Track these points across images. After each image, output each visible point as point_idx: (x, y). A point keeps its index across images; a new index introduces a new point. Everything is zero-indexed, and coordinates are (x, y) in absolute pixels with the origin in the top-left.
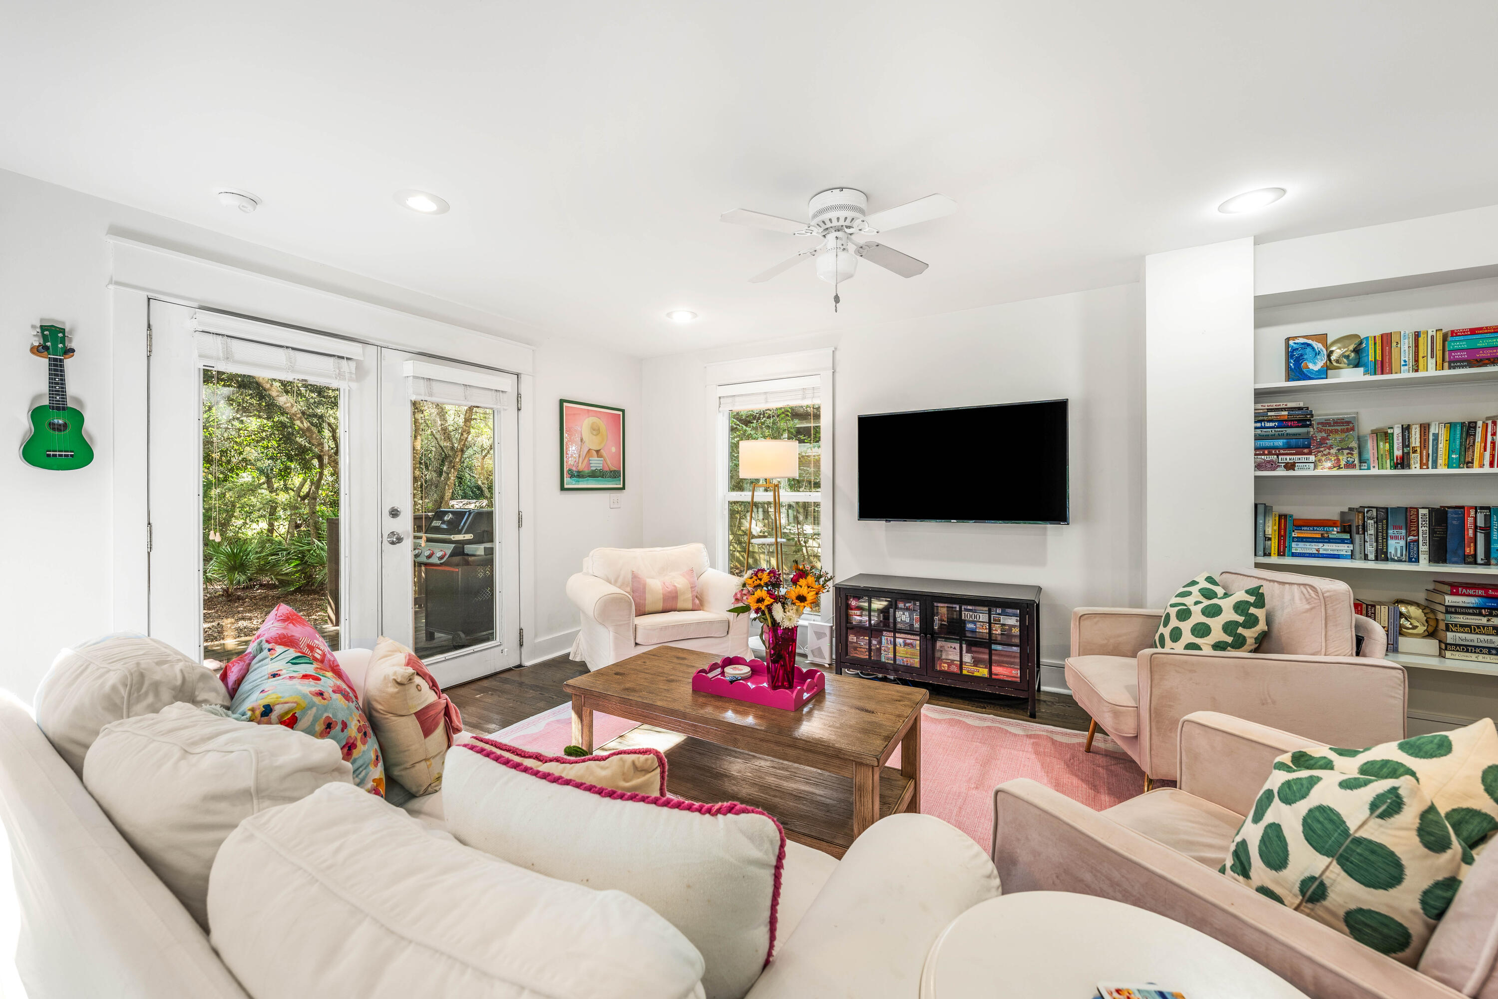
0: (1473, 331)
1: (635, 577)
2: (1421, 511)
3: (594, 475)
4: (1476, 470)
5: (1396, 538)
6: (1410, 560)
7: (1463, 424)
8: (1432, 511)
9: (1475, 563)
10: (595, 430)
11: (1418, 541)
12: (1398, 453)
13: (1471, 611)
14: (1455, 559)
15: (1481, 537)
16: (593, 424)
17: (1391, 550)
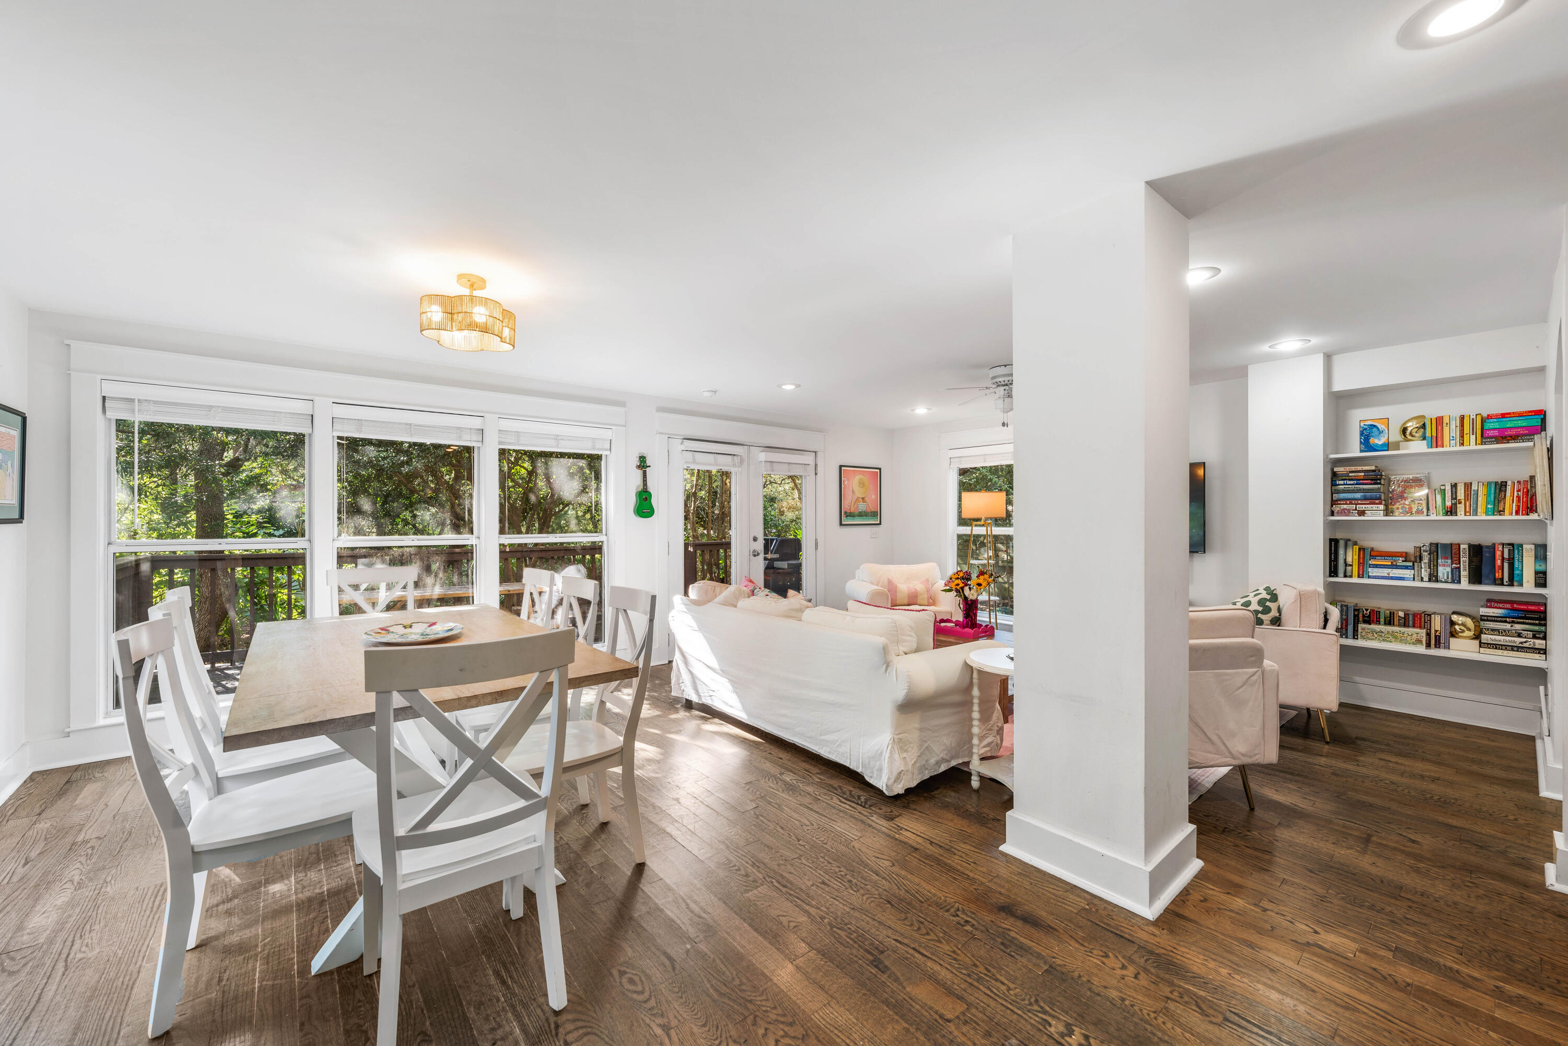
0: (1503, 415)
1: (890, 582)
2: (1462, 546)
3: (861, 515)
4: (1506, 517)
5: (1444, 565)
6: (1453, 582)
7: (1496, 483)
8: (1470, 546)
9: (1502, 584)
10: (862, 484)
11: (1459, 568)
12: (1448, 504)
13: (1499, 619)
14: (1486, 582)
15: (1506, 565)
16: (860, 480)
17: (1440, 574)
